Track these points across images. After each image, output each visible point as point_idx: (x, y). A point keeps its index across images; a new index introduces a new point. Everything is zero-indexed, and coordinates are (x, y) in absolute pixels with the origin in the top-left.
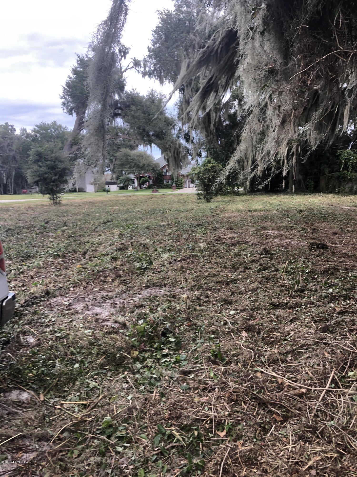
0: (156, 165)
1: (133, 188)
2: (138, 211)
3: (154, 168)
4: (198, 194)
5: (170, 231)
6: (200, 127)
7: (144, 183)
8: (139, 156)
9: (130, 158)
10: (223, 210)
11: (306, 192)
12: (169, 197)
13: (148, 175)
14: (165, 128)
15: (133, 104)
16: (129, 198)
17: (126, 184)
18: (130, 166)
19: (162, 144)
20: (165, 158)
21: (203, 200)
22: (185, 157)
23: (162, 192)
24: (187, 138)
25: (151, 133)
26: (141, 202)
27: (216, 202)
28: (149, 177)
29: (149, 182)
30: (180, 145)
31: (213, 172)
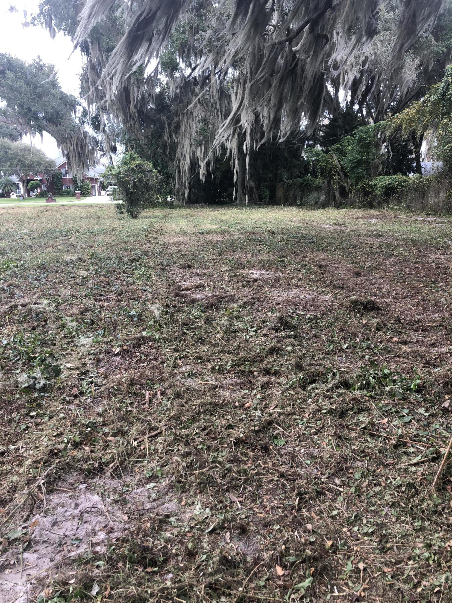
0: (51, 163)
1: (17, 196)
2: (25, 234)
3: (48, 166)
4: (118, 206)
5: (84, 273)
6: (115, 108)
7: (33, 188)
8: (25, 149)
9: (9, 152)
10: (162, 232)
11: (260, 204)
12: (73, 210)
13: (39, 178)
14: (61, 108)
15: (9, 70)
16: (11, 211)
17: (6, 189)
18: (12, 164)
19: (58, 132)
20: (63, 153)
21: (125, 215)
22: (92, 152)
23: (60, 201)
24: (96, 124)
25: (41, 115)
26: (30, 218)
27: (146, 217)
28: (40, 180)
29: (40, 187)
30: (85, 133)
31: (139, 173)
